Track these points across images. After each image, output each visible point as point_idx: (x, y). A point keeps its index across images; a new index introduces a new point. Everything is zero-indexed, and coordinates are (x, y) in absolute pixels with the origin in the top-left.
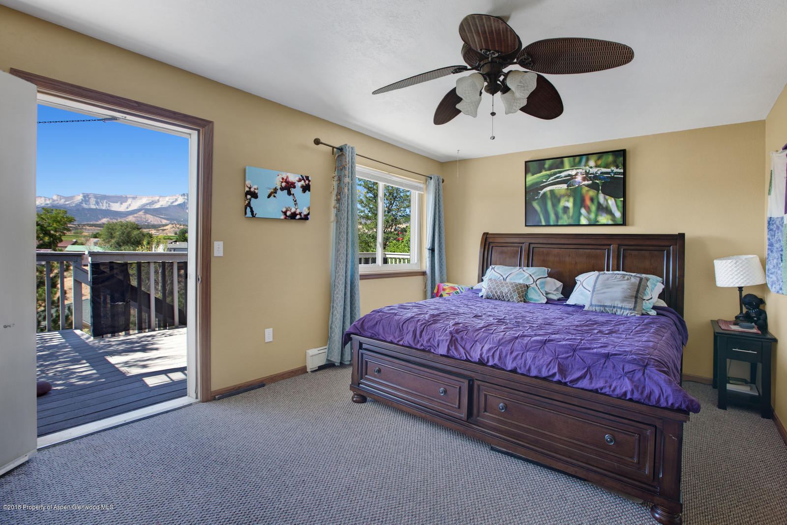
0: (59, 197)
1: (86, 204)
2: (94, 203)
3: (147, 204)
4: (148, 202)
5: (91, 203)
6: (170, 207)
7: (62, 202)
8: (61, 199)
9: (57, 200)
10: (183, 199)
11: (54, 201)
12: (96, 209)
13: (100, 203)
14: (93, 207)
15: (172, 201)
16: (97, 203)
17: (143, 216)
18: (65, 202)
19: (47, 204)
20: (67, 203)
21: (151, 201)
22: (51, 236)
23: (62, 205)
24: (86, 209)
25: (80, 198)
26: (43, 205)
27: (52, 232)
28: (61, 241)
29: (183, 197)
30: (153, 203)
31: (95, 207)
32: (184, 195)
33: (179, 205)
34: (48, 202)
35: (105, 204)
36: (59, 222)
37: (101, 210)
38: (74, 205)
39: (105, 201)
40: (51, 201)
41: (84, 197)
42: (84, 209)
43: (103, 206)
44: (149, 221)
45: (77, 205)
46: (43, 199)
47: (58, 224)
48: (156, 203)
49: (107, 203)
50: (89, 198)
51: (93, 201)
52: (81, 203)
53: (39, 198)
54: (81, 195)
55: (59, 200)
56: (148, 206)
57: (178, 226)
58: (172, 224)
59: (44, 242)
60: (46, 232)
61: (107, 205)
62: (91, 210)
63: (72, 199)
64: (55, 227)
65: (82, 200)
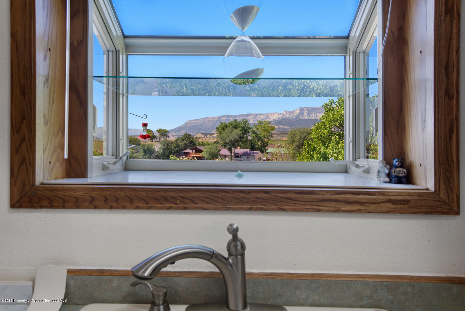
0: (286, 112)
1: (302, 116)
2: (307, 114)
5: (305, 115)
8: (287, 114)
9: (285, 114)
12: (308, 119)
13: (311, 115)
14: (306, 118)
16: (309, 114)
18: (289, 115)
19: (280, 118)
20: (291, 116)
22: (262, 141)
23: (288, 118)
24: (302, 119)
25: (298, 111)
26: (277, 119)
27: (263, 138)
28: (267, 145)
31: (307, 118)
34: (280, 116)
35: (313, 115)
36: (266, 130)
37: (311, 120)
38: (294, 117)
41: (301, 110)
42: (300, 120)
43: (312, 116)
45: (296, 117)
49: (315, 114)
50: (304, 111)
51: (306, 113)
52: (299, 115)
53: (275, 114)
54: (299, 109)
59: (258, 146)
60: (259, 139)
61: (315, 116)
62: (305, 120)
63: (293, 113)
64: (264, 135)
65: (299, 113)
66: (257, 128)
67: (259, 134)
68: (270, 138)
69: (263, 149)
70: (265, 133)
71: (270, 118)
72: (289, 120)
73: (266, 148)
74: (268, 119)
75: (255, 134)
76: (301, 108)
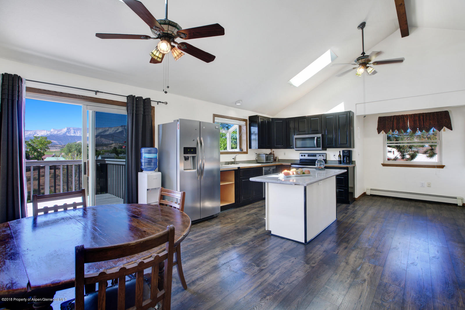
0: (54, 130)
1: (69, 133)
2: (73, 132)
3: (102, 132)
4: (102, 131)
5: (71, 133)
6: (114, 133)
7: (56, 133)
8: (55, 131)
9: (53, 132)
10: (122, 128)
11: (51, 132)
12: (74, 136)
13: (76, 133)
14: (72, 135)
15: (115, 130)
16: (75, 132)
17: (100, 139)
18: (57, 132)
19: (48, 134)
20: (59, 133)
21: (104, 130)
22: (38, 152)
23: (56, 134)
24: (69, 136)
25: (65, 130)
26: (46, 135)
27: (39, 150)
28: (44, 155)
29: (122, 127)
30: (105, 131)
31: (73, 135)
32: (122, 126)
33: (120, 132)
34: (48, 133)
35: (79, 133)
36: (42, 144)
37: (77, 137)
38: (62, 134)
39: (79, 131)
40: (50, 132)
41: (68, 129)
42: (67, 136)
43: (78, 134)
44: (103, 142)
45: (64, 134)
46: (45, 131)
47: (42, 145)
48: (107, 131)
49: (80, 132)
50: (70, 130)
51: (72, 131)
52: (66, 133)
54: (66, 128)
55: (54, 131)
56: (103, 133)
57: (118, 144)
58: (115, 143)
59: (34, 156)
60: (35, 150)
61: (80, 133)
62: (71, 136)
63: (61, 131)
64: (40, 147)
65: (67, 131)
66: (33, 142)
67: (35, 147)
68: (46, 149)
69: (39, 158)
70: (41, 146)
71: (38, 134)
72: (57, 136)
73: (43, 157)
74: (36, 135)
75: (31, 147)
76: (68, 128)
